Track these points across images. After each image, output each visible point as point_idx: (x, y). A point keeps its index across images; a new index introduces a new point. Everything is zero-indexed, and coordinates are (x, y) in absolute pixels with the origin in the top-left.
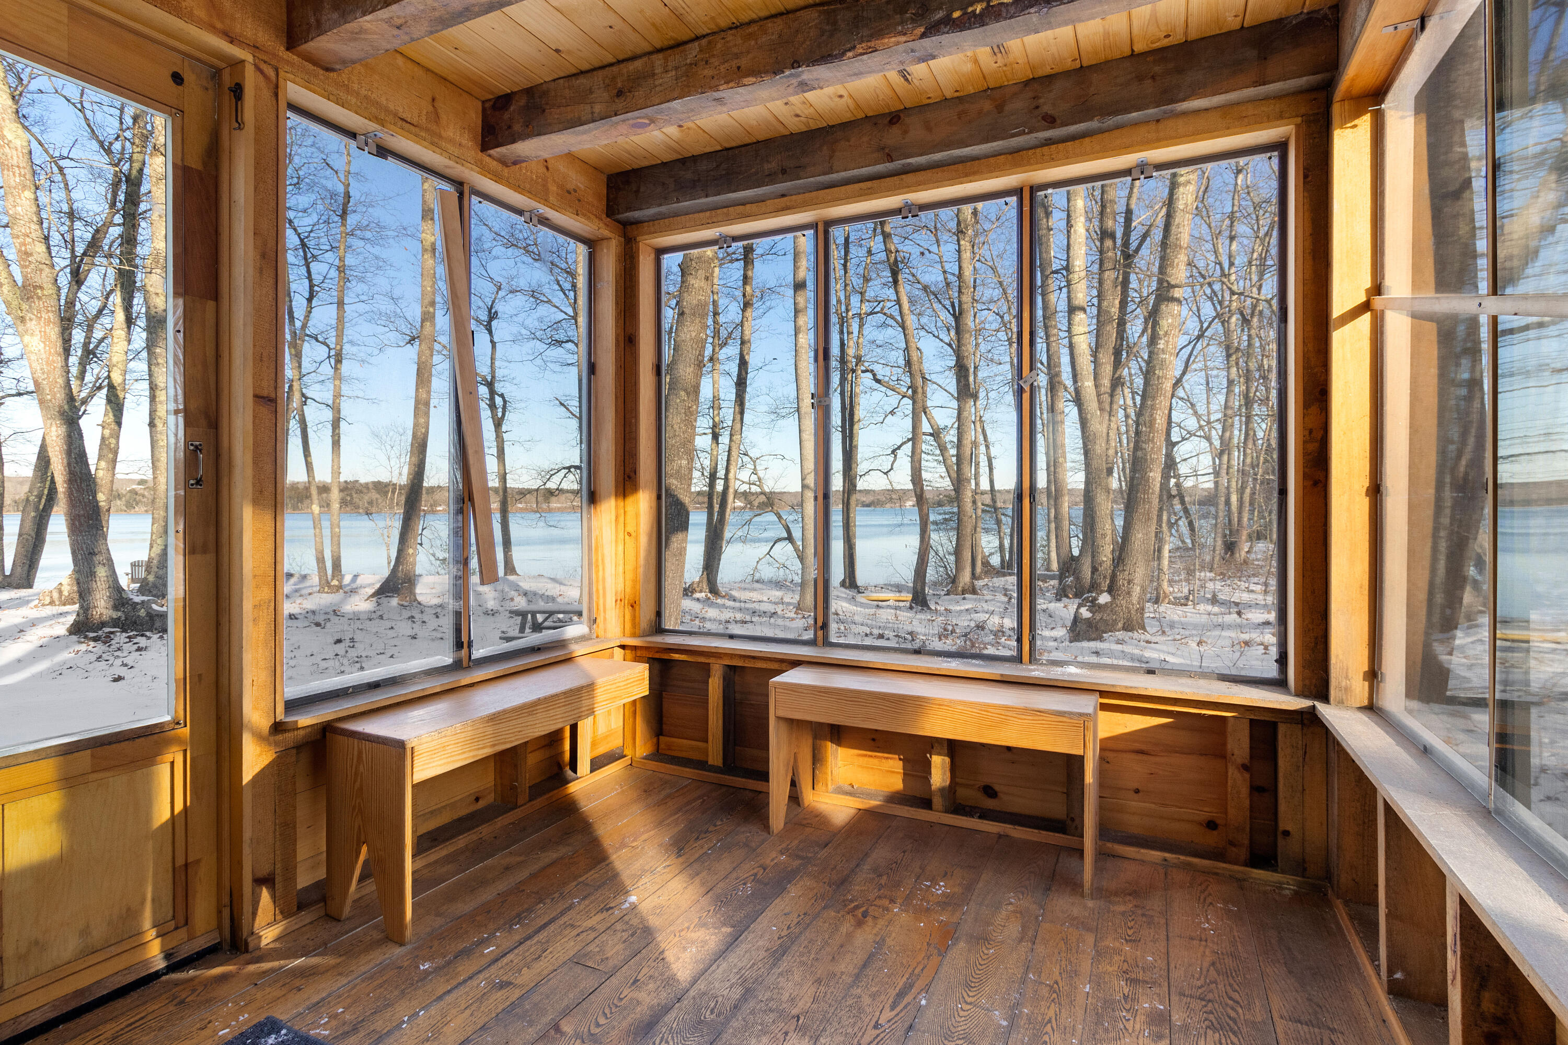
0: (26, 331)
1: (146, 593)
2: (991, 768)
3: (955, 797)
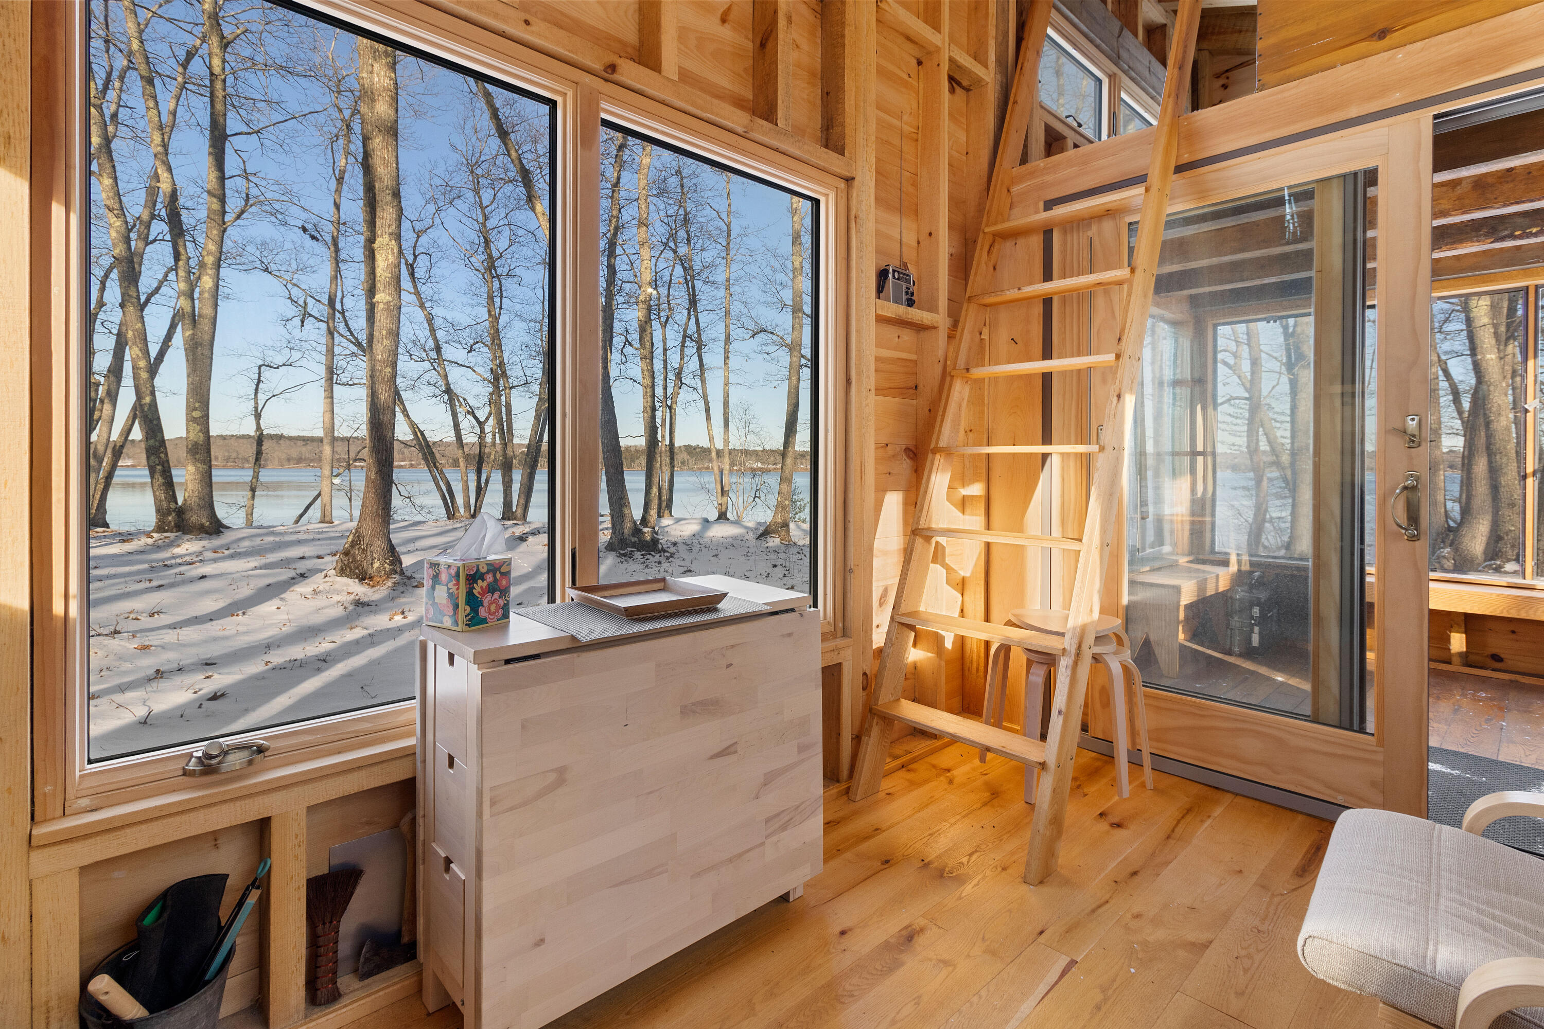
1: (646, 526)
2: (1497, 643)
3: (1467, 659)
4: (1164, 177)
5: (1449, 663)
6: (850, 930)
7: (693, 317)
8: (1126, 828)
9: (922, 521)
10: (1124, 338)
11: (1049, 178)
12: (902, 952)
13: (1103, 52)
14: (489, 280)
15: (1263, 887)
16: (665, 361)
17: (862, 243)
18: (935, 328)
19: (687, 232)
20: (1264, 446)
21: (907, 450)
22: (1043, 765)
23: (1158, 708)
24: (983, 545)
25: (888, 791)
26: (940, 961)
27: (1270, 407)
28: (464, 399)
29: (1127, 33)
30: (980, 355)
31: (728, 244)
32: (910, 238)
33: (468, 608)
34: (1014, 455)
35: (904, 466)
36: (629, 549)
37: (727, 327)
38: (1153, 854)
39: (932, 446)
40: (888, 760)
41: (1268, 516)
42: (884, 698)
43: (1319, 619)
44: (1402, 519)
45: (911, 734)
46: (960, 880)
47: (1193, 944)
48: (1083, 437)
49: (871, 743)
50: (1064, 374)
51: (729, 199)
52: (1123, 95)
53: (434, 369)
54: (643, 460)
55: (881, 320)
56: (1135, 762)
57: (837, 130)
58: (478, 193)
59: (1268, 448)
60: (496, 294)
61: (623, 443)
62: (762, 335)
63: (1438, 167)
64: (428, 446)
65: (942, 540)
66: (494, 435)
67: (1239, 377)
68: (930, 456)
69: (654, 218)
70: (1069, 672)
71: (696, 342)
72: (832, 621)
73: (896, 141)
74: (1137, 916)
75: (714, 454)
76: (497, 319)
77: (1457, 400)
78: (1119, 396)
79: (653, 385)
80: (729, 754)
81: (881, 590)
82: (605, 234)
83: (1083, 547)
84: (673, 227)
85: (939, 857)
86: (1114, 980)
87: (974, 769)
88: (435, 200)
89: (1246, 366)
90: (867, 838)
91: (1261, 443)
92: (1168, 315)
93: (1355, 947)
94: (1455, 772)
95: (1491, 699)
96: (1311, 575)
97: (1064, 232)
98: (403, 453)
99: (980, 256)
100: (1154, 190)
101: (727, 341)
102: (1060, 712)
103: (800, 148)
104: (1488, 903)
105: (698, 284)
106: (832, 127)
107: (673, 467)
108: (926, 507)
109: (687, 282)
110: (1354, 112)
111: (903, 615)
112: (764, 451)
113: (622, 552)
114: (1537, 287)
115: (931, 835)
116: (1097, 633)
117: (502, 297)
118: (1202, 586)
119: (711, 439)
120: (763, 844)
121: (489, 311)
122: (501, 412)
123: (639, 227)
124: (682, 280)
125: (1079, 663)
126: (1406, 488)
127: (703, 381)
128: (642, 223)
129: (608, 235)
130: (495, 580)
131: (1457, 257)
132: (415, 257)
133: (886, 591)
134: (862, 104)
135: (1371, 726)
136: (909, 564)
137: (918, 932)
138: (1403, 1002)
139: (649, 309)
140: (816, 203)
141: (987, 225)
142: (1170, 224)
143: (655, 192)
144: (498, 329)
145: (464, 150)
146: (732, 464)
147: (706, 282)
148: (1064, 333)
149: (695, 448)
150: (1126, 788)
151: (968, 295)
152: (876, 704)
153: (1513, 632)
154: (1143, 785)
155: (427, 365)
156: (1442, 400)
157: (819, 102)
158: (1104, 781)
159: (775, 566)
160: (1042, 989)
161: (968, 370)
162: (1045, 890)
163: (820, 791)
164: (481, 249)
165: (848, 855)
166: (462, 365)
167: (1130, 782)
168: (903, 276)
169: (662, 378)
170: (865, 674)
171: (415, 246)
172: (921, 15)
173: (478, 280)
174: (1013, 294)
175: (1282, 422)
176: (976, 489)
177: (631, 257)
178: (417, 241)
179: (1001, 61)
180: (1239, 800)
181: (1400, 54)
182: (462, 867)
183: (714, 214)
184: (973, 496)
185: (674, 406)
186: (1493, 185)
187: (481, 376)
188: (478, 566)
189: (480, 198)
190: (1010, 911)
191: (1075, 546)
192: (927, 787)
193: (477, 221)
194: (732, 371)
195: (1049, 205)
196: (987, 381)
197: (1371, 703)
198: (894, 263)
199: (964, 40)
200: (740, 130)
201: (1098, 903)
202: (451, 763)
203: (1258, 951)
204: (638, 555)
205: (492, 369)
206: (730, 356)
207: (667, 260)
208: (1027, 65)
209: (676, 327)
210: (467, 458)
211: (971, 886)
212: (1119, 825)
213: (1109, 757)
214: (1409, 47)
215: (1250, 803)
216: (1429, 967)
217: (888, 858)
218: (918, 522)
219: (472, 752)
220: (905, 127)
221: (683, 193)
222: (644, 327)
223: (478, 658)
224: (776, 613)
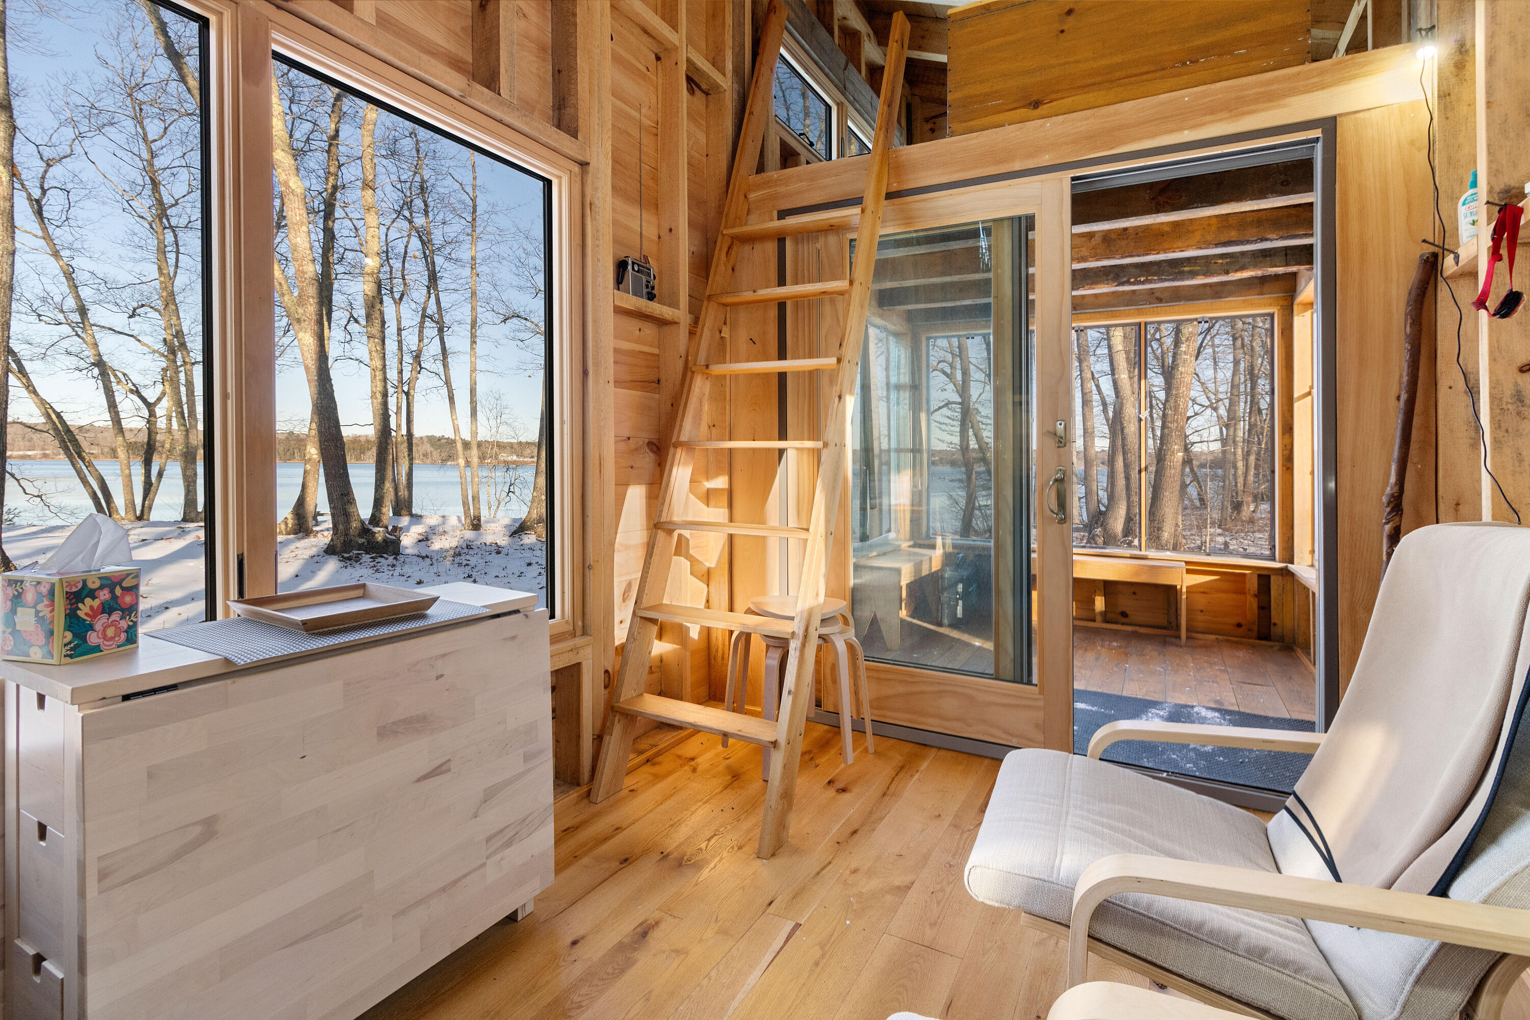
0: (301, 329)
1: (377, 525)
2: (1125, 603)
3: (1106, 617)
4: (877, 201)
5: (1094, 620)
6: (583, 938)
7: (433, 296)
8: (850, 791)
9: (664, 514)
10: (844, 344)
11: (782, 189)
12: (635, 949)
13: (832, 81)
14: (160, 231)
15: (955, 826)
16: (400, 342)
17: (597, 231)
18: (676, 323)
19: (425, 202)
20: (973, 444)
21: (650, 444)
22: (775, 744)
23: (879, 680)
24: (726, 536)
25: (631, 788)
26: (673, 951)
27: (978, 412)
28: (124, 375)
29: (851, 66)
30: (721, 352)
31: (474, 220)
32: (651, 232)
33: (69, 636)
34: (754, 450)
35: (647, 460)
36: (355, 552)
37: (473, 309)
38: (871, 813)
39: (674, 440)
40: (631, 756)
41: (977, 504)
42: (626, 693)
43: (998, 592)
44: (1054, 505)
45: (656, 728)
46: (698, 866)
47: (899, 888)
48: (815, 432)
49: (614, 743)
50: (798, 374)
51: (474, 172)
52: (850, 124)
53: (77, 335)
54: (374, 451)
55: (619, 311)
56: (858, 730)
57: (569, 111)
58: (141, 123)
59: (976, 446)
60: (169, 249)
61: (346, 432)
62: (515, 320)
63: (1075, 221)
64: (68, 430)
65: (686, 533)
66: (169, 419)
67: (955, 385)
68: (672, 450)
69: (383, 180)
70: (798, 654)
71: (437, 323)
72: (570, 620)
73: (635, 133)
74: (855, 871)
75: (459, 446)
76: (172, 279)
77: (1105, 410)
78: (840, 397)
79: (384, 366)
80: (438, 774)
81: (624, 585)
82: (320, 193)
83: (810, 536)
84: (408, 194)
85: (679, 846)
86: (831, 936)
87: (717, 755)
88: (74, 124)
89: (959, 376)
90: (606, 839)
91: (971, 443)
92: (891, 327)
93: (1005, 869)
94: (1094, 709)
95: (1120, 647)
96: (993, 553)
97: (796, 242)
98: (30, 440)
99: (719, 258)
100: (868, 212)
101: (474, 324)
102: (789, 692)
103: (527, 124)
104: (1100, 814)
105: (439, 260)
106: (565, 107)
107: (411, 459)
108: (667, 500)
109: (425, 257)
110: (1017, 166)
111: (645, 609)
112: (520, 443)
113: (346, 555)
114: (1146, 324)
115: (672, 826)
116: (823, 615)
117: (178, 252)
118: (918, 567)
119: (456, 430)
120: (483, 865)
121: (160, 269)
122: (179, 392)
123: (363, 189)
124: (419, 254)
125: (807, 645)
126: (1056, 480)
127: (445, 366)
128: (367, 185)
129: (324, 195)
130: (114, 597)
131: (1095, 295)
132: (44, 192)
133: (629, 585)
134: (596, 89)
135: (1035, 680)
136: (651, 558)
137: (653, 927)
138: (1037, 909)
139: (379, 285)
140: (548, 183)
141: (726, 228)
142: (883, 245)
143: (384, 153)
144: (173, 291)
145: (119, 66)
146: (482, 458)
147: (448, 258)
148: (797, 337)
149: (439, 439)
150: (850, 755)
151: (707, 293)
152: (618, 702)
153: (1134, 593)
154: (866, 750)
155: (66, 329)
156: (1095, 410)
157: (550, 79)
158: (833, 751)
159: (529, 564)
160: (768, 957)
161: (707, 366)
162: (778, 862)
163: (551, 799)
164: (148, 192)
165: (585, 861)
166: (121, 333)
167: (854, 750)
168: (643, 268)
169: (396, 360)
170: (606, 672)
171: (43, 178)
172: (659, 11)
173: (142, 229)
174: (748, 296)
175: (987, 424)
176: (720, 482)
177: (355, 222)
178: (46, 172)
179: (738, 71)
180: (942, 753)
181: (1048, 123)
182: (60, 964)
183: (457, 186)
184: (716, 490)
185: (412, 392)
186: (1115, 240)
187: (149, 347)
188: (85, 582)
189: (143, 128)
190: (743, 888)
191: (803, 535)
192: (671, 779)
193: (139, 156)
194: (480, 357)
195: (782, 215)
196: (728, 378)
197: (1035, 660)
198: (633, 255)
199: (703, 44)
200: (456, 93)
201: (822, 866)
202: (42, 834)
203: (949, 883)
204: (366, 558)
205: (165, 340)
206: (478, 340)
207: (400, 230)
208: (762, 81)
209: (413, 306)
210: (131, 447)
211: (708, 869)
212: (843, 790)
213: (836, 728)
214: (1054, 118)
215: (950, 754)
216: (1055, 875)
217: (627, 856)
218: (660, 516)
219: (71, 816)
220: (644, 120)
221: (419, 158)
222: (374, 304)
223: (77, 697)
224: (498, 616)
